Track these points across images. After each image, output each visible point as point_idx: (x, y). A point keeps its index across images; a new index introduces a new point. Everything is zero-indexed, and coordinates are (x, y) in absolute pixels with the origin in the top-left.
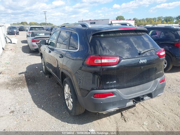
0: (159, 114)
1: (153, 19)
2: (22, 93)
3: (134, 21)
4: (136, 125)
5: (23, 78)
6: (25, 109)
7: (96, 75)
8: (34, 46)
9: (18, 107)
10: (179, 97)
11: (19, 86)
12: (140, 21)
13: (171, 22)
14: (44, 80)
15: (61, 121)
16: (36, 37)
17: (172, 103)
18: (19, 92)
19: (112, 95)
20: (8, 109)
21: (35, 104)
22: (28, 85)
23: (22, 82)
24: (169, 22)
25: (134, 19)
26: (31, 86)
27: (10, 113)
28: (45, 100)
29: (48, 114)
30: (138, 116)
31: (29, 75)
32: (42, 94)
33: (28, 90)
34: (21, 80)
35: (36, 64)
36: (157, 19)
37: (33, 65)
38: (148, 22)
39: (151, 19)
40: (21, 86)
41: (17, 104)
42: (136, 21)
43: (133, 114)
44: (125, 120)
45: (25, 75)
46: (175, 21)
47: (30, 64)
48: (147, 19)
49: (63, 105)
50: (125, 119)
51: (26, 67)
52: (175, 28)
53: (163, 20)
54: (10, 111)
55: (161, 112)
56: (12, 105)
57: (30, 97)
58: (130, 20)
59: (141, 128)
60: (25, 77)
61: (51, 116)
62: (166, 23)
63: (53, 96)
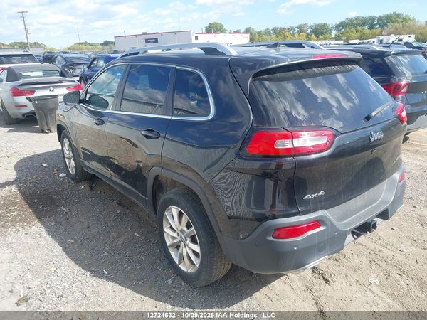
0: (393, 253)
1: (288, 29)
2: (29, 241)
3: (248, 35)
4: (352, 287)
5: (16, 197)
6: (58, 287)
7: (267, 180)
8: (19, 106)
9: (35, 284)
10: (414, 207)
11: (14, 221)
12: (259, 33)
13: (326, 36)
14: (79, 198)
15: (171, 307)
16: (21, 81)
17: (406, 223)
18: (20, 239)
19: (317, 226)
20: (7, 294)
21: (80, 268)
22: (40, 215)
23: (16, 210)
24: (321, 37)
25: (247, 31)
26: (48, 218)
27: (18, 304)
28: (106, 254)
29: (129, 291)
30: (349, 264)
31: (30, 188)
32: (88, 237)
33: (43, 229)
34: (13, 203)
35: (39, 155)
36: (296, 29)
37: (31, 158)
38: (277, 36)
39: (283, 29)
40: (19, 221)
41: (29, 275)
42: (251, 34)
43: (336, 260)
44: (325, 280)
45: (19, 188)
46: (334, 33)
47: (22, 157)
48: (275, 30)
49: (158, 261)
50: (326, 277)
51: (13, 165)
52: (378, 50)
53: (309, 31)
54: (15, 300)
55: (393, 249)
56: (15, 279)
57: (57, 249)
58: (237, 32)
59: (368, 293)
60: (22, 194)
61: (139, 296)
62: (315, 38)
63: (122, 240)
